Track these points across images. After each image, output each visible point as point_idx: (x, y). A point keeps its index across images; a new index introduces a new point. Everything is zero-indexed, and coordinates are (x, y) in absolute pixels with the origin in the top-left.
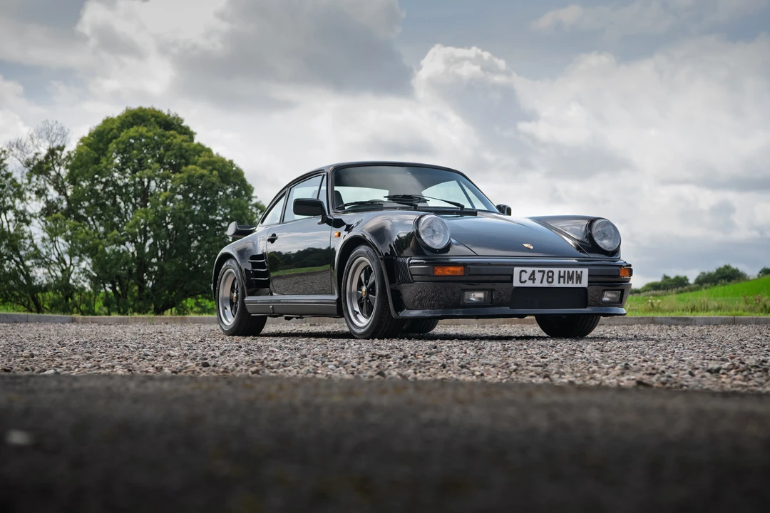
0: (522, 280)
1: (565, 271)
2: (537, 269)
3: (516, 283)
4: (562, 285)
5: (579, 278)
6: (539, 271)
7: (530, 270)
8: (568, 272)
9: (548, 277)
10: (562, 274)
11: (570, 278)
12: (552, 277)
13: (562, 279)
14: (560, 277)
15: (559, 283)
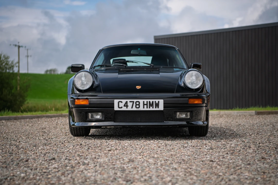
0: (120, 106)
1: (147, 102)
2: (128, 101)
3: (116, 108)
4: (146, 109)
5: (157, 105)
6: (130, 102)
7: (124, 101)
8: (150, 102)
9: (136, 105)
10: (145, 103)
11: (151, 105)
12: (139, 105)
13: (145, 106)
15: (144, 108)
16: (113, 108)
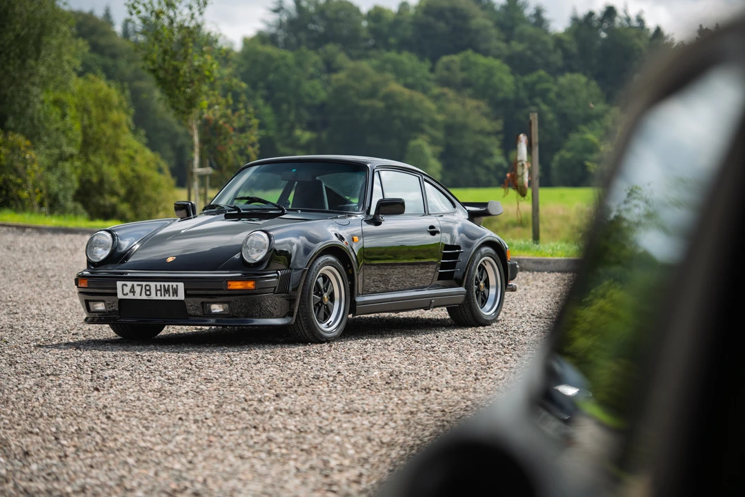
0: (125, 293)
1: (161, 286)
2: (135, 283)
3: (120, 296)
4: (159, 298)
5: (175, 292)
6: (138, 285)
7: (129, 284)
8: (164, 285)
9: (146, 290)
10: (158, 288)
11: (167, 291)
12: (149, 290)
13: (159, 293)
14: (157, 290)
15: (157, 295)
16: (116, 294)
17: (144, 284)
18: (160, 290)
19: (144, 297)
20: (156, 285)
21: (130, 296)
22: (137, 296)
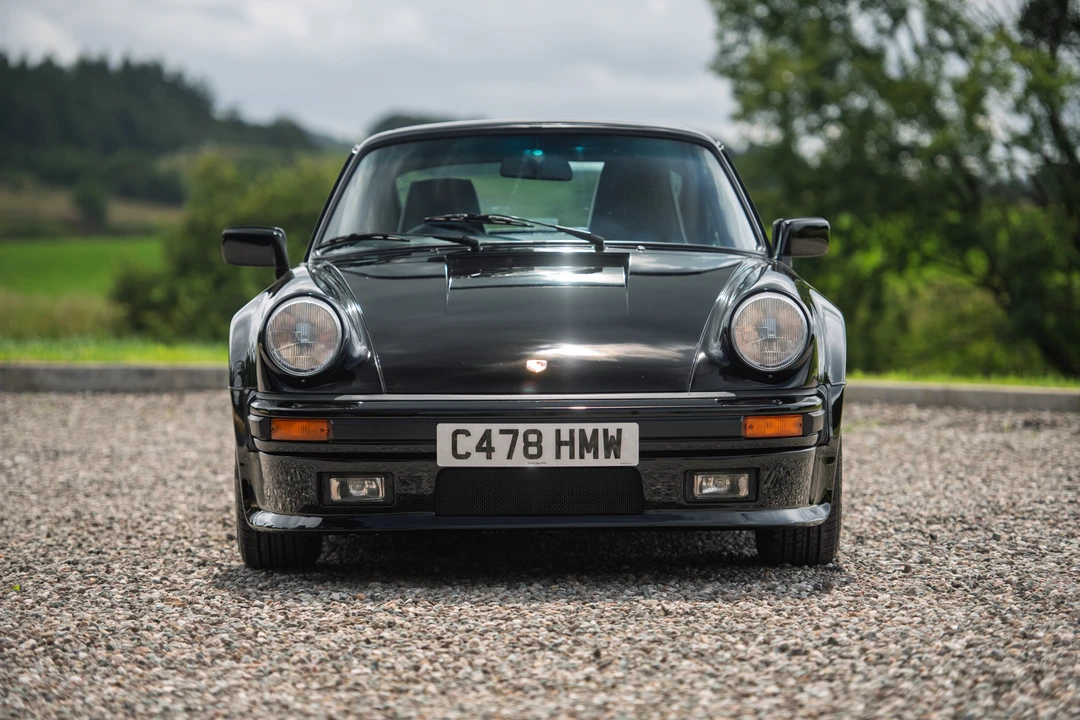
0: (460, 452)
1: (572, 432)
2: (495, 428)
3: (445, 459)
4: (566, 462)
5: (614, 445)
6: (502, 432)
7: (477, 429)
8: (582, 432)
9: (527, 444)
11: (588, 445)
12: (538, 444)
13: (565, 450)
14: (559, 443)
15: (558, 456)
16: (433, 456)
17: (522, 428)
18: (571, 443)
19: (519, 461)
20: (558, 432)
21: (478, 460)
22: (499, 460)
